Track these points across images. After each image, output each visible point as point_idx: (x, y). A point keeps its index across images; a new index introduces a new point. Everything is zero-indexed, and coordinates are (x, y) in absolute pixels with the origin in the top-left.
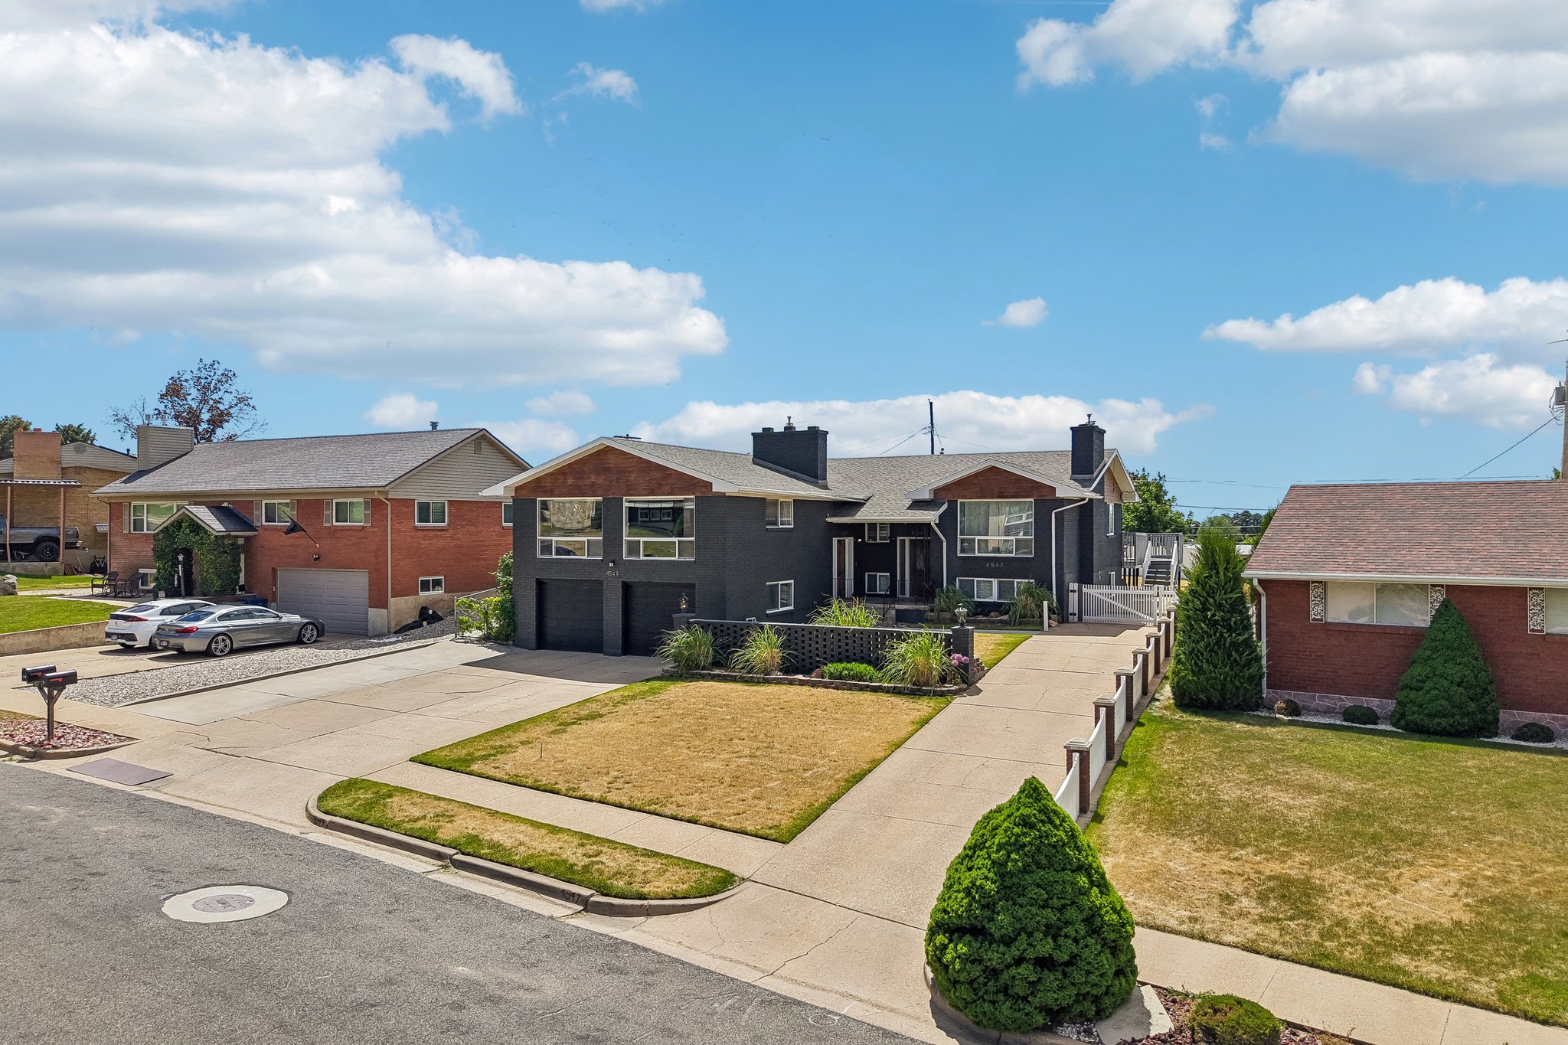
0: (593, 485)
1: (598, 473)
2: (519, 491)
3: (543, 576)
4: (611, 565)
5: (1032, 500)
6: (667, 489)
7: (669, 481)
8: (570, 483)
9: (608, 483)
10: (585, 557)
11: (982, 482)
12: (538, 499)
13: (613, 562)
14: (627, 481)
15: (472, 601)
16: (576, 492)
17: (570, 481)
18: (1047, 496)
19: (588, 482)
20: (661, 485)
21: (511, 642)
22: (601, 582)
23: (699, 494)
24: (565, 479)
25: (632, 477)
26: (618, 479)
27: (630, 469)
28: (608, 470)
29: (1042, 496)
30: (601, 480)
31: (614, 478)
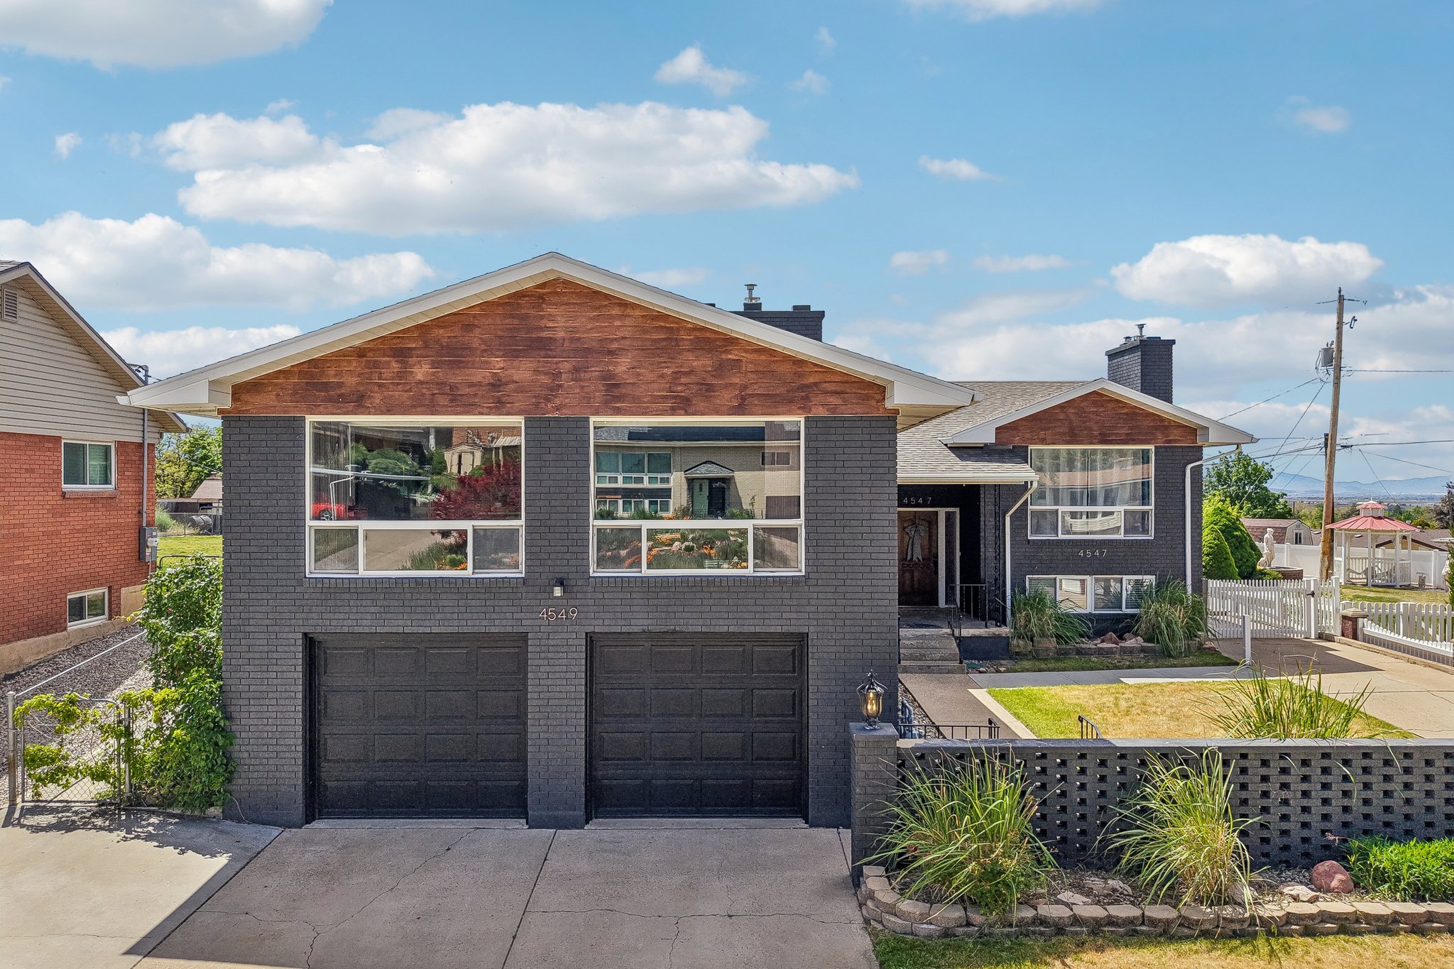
0: (497, 384)
1: (513, 354)
2: (245, 397)
3: (326, 623)
4: (558, 592)
5: (1152, 447)
6: (726, 397)
7: (736, 380)
8: (420, 377)
9: (545, 380)
10: (468, 572)
11: (1072, 416)
12: (310, 419)
13: (561, 583)
14: (607, 376)
15: (72, 702)
16: (443, 400)
17: (421, 371)
18: (1175, 441)
19: (481, 375)
20: (710, 388)
21: (214, 811)
22: (524, 637)
23: (820, 412)
24: (404, 364)
25: (622, 366)
26: (576, 370)
27: (615, 346)
28: (541, 346)
29: (1169, 441)
30: (523, 371)
31: (566, 366)
